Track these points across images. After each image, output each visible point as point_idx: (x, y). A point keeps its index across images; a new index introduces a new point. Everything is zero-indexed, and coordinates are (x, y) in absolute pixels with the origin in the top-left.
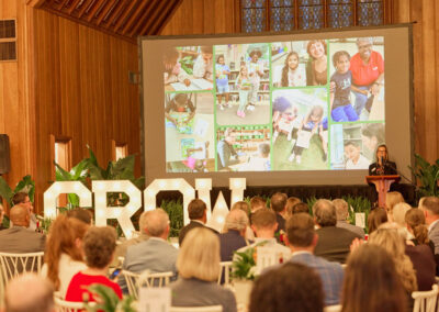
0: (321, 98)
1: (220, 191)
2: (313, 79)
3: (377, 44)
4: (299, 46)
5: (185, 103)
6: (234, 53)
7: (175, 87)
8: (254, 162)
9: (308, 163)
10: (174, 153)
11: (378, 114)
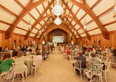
0: (60, 39)
1: (56, 43)
2: (60, 38)
3: (63, 37)
4: (59, 37)
5: (54, 39)
6: (56, 37)
7: (53, 38)
8: (57, 42)
9: (60, 42)
10: (53, 41)
11: (63, 40)
